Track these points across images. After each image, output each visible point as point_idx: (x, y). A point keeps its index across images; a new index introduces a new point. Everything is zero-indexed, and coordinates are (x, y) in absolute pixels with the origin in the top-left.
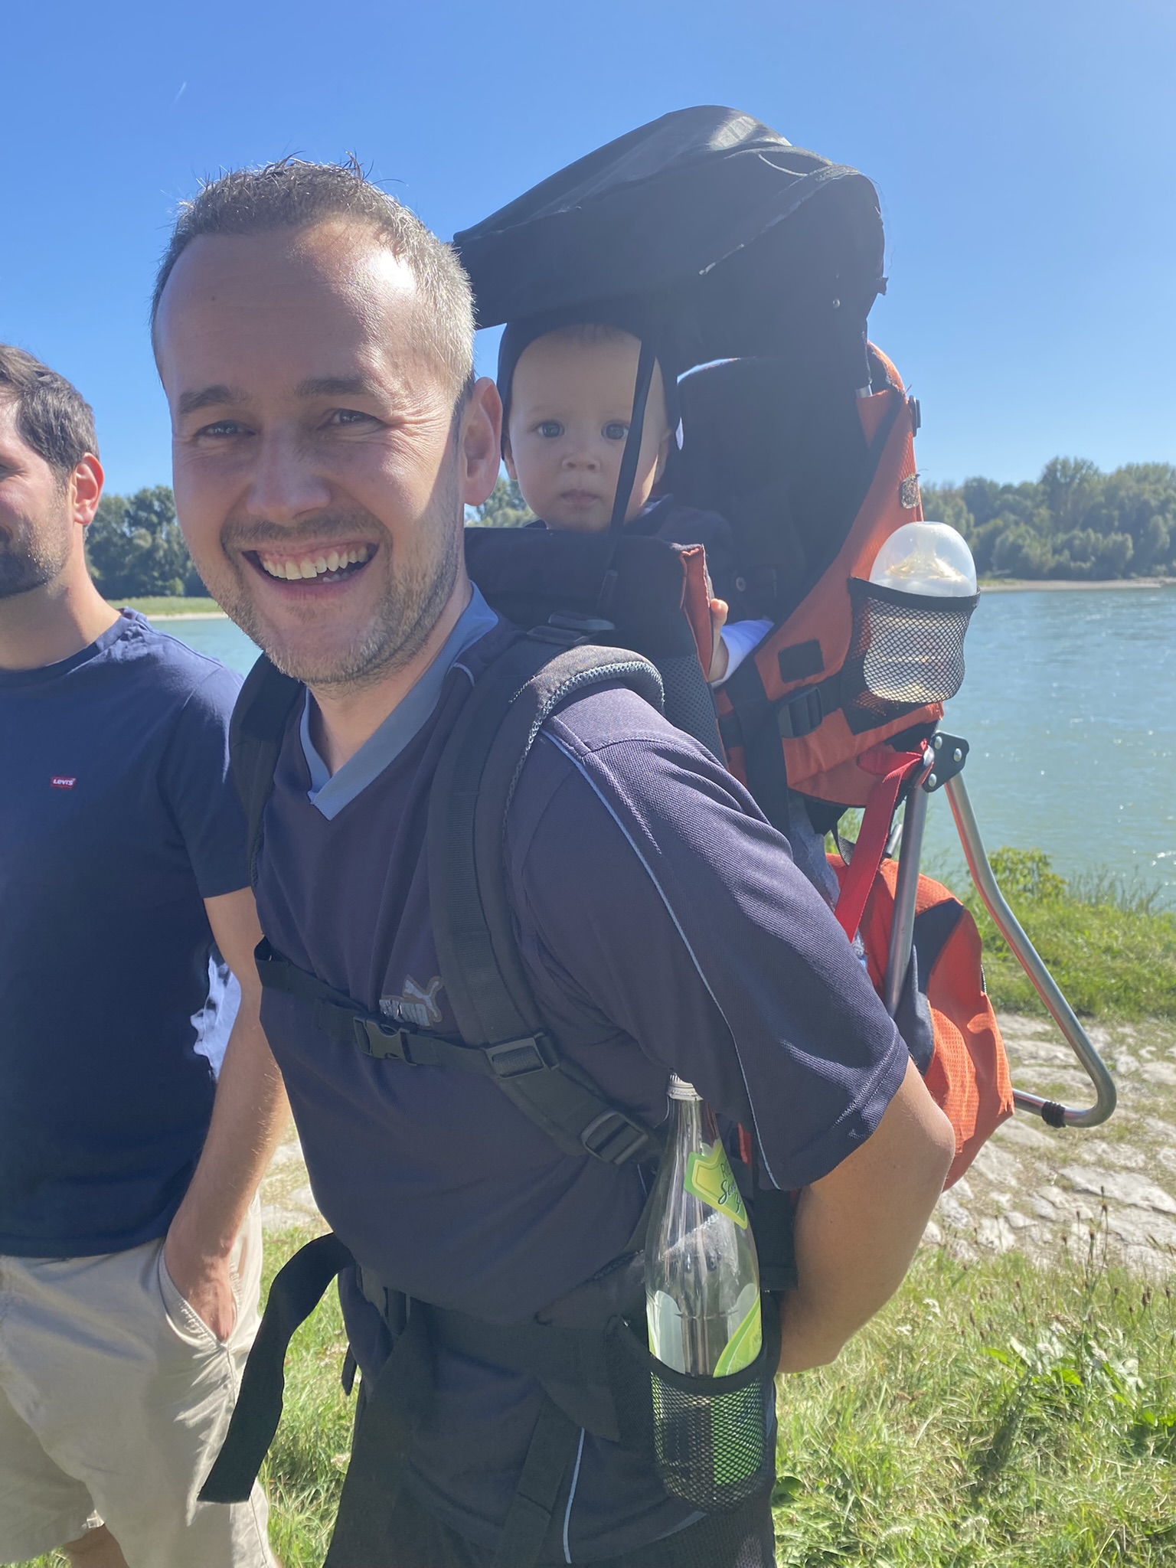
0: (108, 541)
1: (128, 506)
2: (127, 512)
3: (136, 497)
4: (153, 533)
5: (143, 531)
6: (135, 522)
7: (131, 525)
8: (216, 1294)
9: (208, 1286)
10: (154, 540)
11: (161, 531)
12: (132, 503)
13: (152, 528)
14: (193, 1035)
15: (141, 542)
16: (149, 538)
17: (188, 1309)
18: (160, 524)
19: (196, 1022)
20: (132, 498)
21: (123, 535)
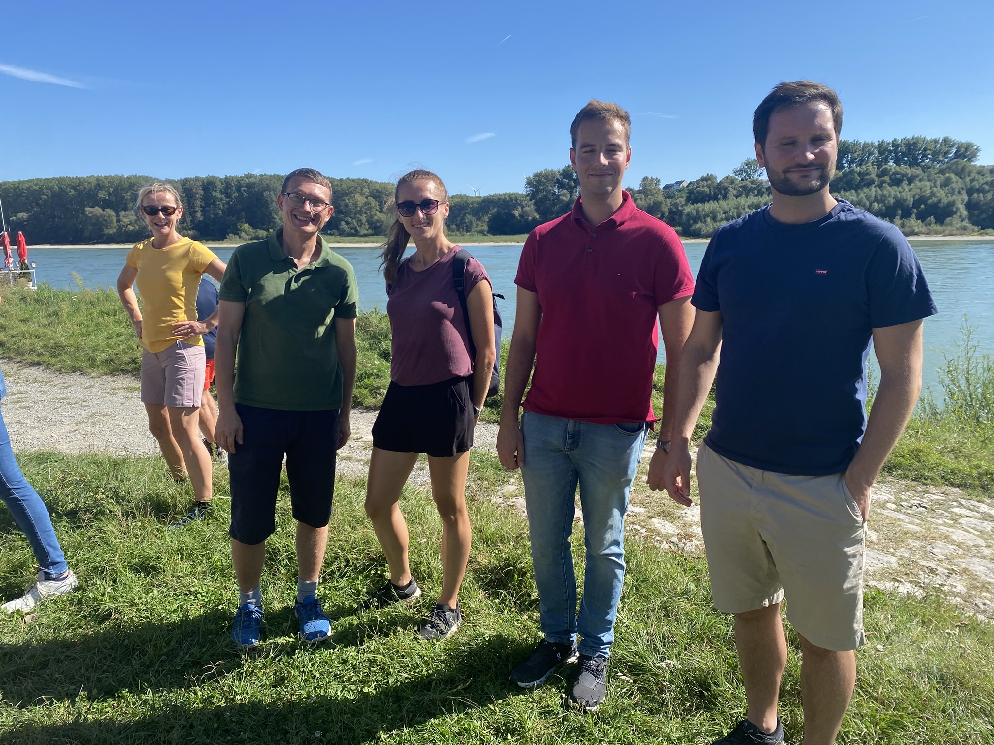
0: (545, 198)
1: (558, 176)
2: (558, 180)
3: (563, 170)
4: (571, 192)
5: (565, 191)
6: (561, 186)
7: (559, 188)
8: (865, 501)
9: (863, 497)
10: (571, 196)
11: (576, 192)
12: (561, 174)
13: (571, 190)
14: (855, 390)
15: (564, 198)
16: (569, 195)
17: (855, 504)
18: (575, 187)
19: (857, 385)
20: (561, 171)
21: (554, 194)
